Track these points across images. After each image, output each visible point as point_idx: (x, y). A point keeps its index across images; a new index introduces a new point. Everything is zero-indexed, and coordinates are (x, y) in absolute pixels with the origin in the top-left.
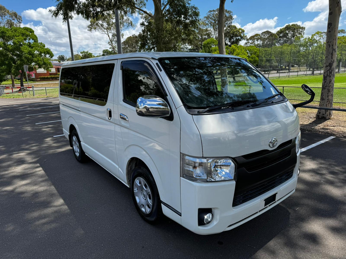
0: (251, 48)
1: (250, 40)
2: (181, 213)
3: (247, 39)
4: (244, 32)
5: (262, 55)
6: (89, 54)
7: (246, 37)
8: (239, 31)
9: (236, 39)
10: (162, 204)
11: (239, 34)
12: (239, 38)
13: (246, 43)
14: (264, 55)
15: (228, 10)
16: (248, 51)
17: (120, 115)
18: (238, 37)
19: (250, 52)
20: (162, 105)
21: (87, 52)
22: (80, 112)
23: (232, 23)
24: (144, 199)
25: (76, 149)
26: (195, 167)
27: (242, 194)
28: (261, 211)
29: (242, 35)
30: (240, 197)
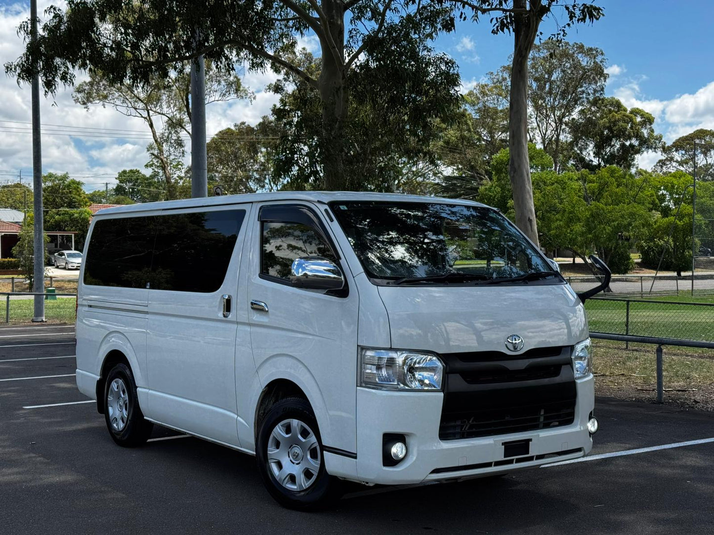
0: (675, 182)
1: (676, 151)
2: (356, 454)
3: (663, 148)
4: (651, 124)
6: (69, 186)
7: (660, 141)
8: (631, 120)
9: (623, 145)
10: (325, 451)
11: (632, 128)
12: (634, 141)
13: (660, 161)
15: (586, 46)
16: (665, 192)
17: (252, 303)
18: (630, 138)
19: (671, 194)
20: (333, 272)
22: (147, 316)
23: (602, 89)
24: (293, 463)
25: (117, 411)
26: (379, 368)
27: (458, 423)
28: (498, 463)
29: (645, 132)
30: (455, 427)
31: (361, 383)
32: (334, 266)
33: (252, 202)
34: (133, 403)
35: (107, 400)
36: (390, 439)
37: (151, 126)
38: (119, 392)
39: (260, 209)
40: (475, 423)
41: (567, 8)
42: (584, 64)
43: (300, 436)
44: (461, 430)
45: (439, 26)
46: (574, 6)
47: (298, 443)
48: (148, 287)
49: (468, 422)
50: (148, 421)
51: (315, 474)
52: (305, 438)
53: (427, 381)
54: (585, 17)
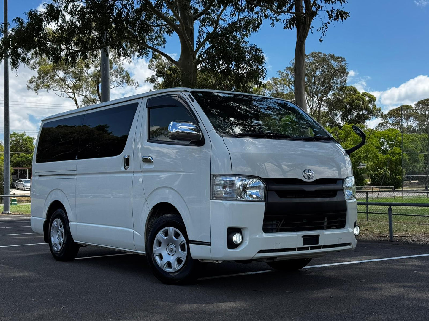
0: (390, 134)
1: (390, 117)
2: (210, 243)
3: (382, 115)
4: (374, 102)
5: (416, 148)
6: (26, 140)
7: (380, 112)
8: (363, 99)
9: (358, 114)
10: (190, 244)
11: (363, 104)
12: (365, 112)
13: (380, 123)
14: (419, 148)
15: (336, 56)
16: (384, 140)
17: (143, 159)
18: (362, 110)
19: (387, 142)
20: (194, 130)
21: (23, 135)
22: (76, 176)
23: (345, 81)
24: (170, 255)
25: (57, 239)
26: (224, 187)
27: (274, 222)
28: (299, 249)
29: (371, 106)
30: (272, 225)
31: (213, 197)
32: (196, 127)
33: (142, 98)
34: (67, 234)
35: (50, 233)
36: (232, 231)
37: (76, 103)
38: (58, 227)
39: (148, 100)
40: (284, 223)
41: (328, 12)
42: (335, 66)
43: (174, 237)
44: (276, 227)
45: (251, 29)
46: (332, 11)
47: (173, 242)
48: (76, 158)
49: (281, 222)
50: (76, 243)
51: (184, 260)
52: (177, 239)
53: (254, 196)
54: (338, 17)
